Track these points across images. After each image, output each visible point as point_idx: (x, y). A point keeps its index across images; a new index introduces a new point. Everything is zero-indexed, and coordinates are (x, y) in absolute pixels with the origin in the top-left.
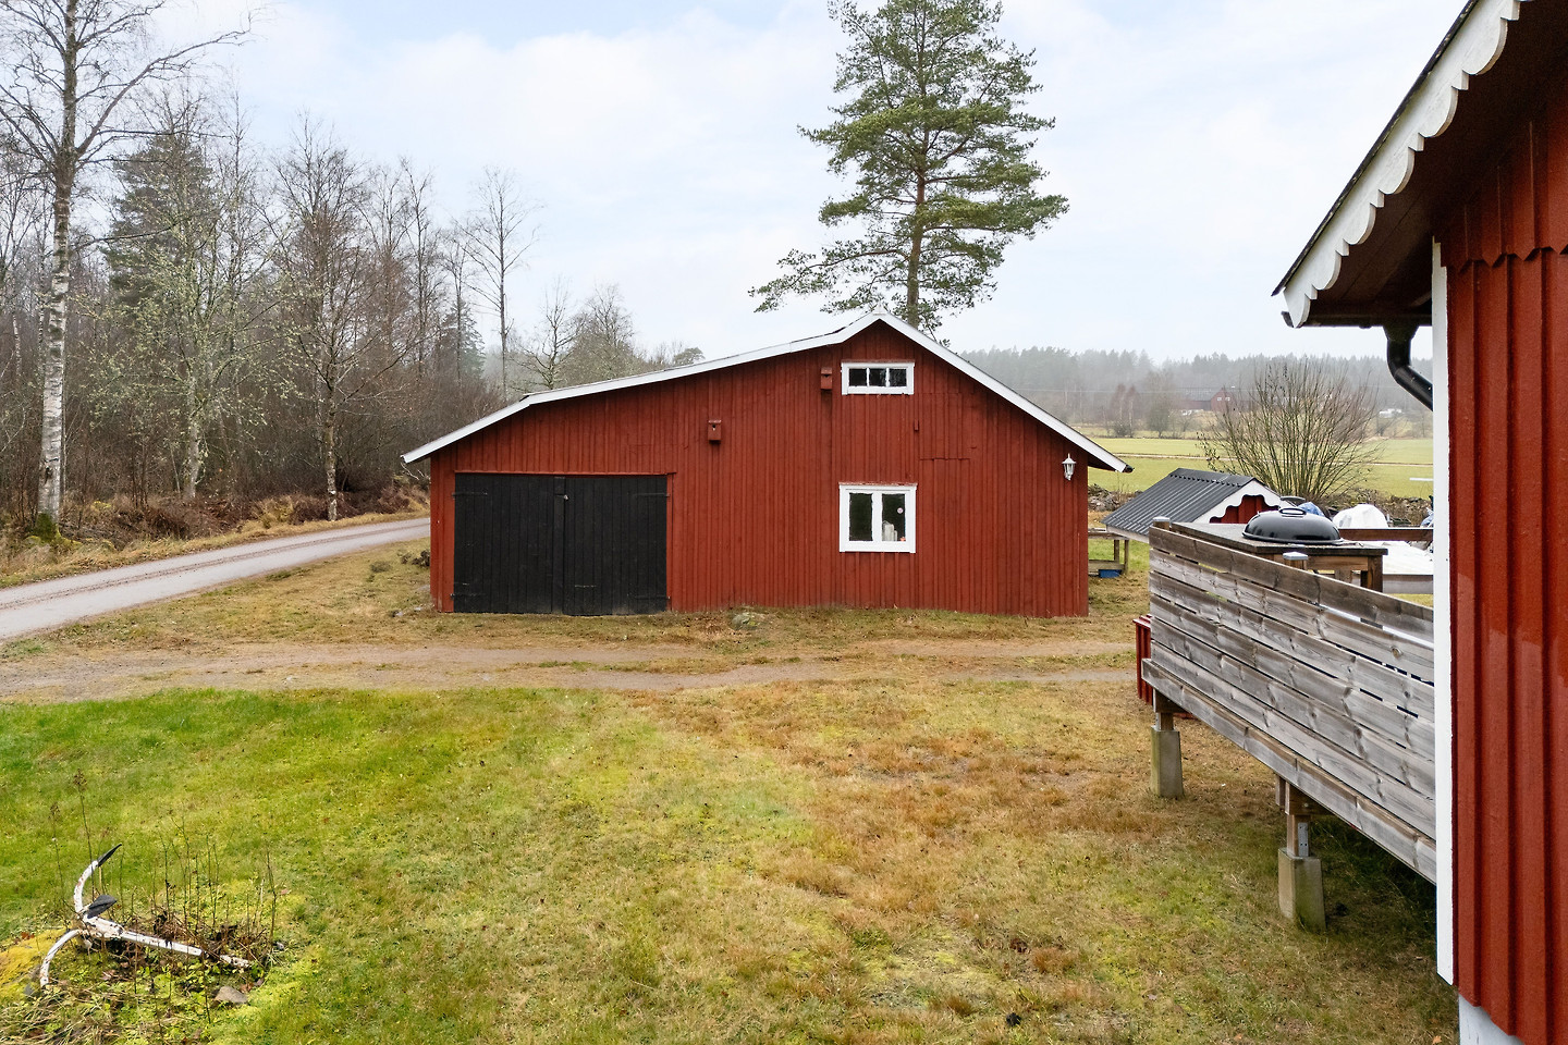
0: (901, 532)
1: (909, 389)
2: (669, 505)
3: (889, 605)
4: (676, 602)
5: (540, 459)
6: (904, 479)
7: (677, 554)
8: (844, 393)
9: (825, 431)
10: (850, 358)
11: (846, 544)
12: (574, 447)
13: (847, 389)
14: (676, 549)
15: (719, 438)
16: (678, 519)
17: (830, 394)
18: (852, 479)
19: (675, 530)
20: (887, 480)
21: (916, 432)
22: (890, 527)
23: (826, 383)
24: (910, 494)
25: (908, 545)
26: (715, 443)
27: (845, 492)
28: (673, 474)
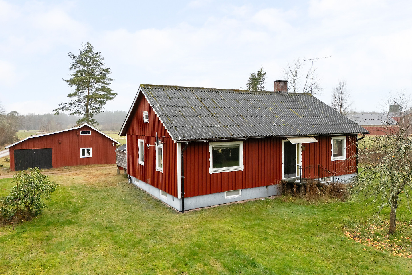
0: (89, 154)
1: (90, 134)
2: (52, 153)
3: (88, 165)
4: (54, 167)
5: (29, 147)
6: (90, 147)
7: (54, 160)
8: (80, 135)
9: (77, 140)
10: (81, 130)
11: (81, 156)
12: (35, 145)
13: (81, 134)
14: (54, 159)
15: (60, 142)
16: (54, 155)
17: (78, 135)
18: (82, 147)
19: (53, 156)
20: (87, 147)
21: (92, 140)
22: (88, 154)
23: (78, 134)
24: (91, 149)
25: (91, 156)
26: (60, 143)
27: (81, 149)
28: (53, 148)
